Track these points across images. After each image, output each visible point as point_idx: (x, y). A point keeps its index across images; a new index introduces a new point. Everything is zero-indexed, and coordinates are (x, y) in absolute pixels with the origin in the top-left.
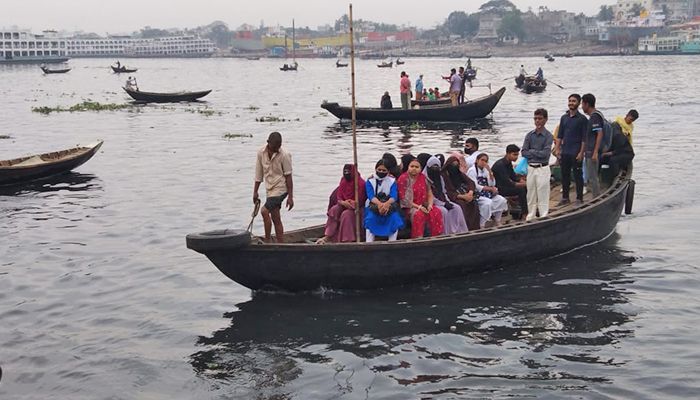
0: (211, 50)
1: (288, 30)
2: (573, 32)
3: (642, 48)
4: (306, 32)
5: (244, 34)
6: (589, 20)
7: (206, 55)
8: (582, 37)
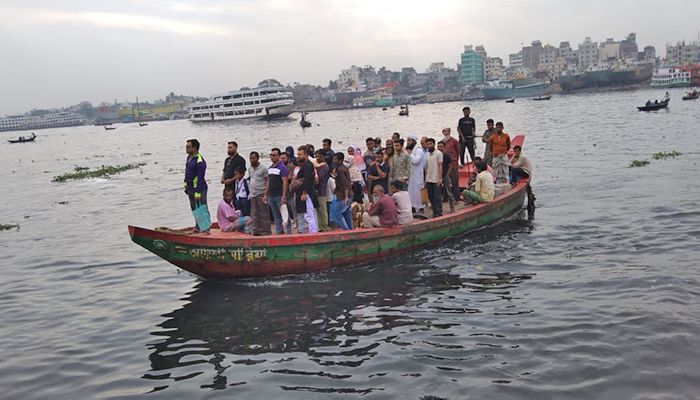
0: (81, 121)
1: (134, 104)
2: (315, 97)
3: (355, 105)
4: (146, 105)
5: (103, 109)
6: (324, 89)
7: (81, 124)
8: (322, 100)
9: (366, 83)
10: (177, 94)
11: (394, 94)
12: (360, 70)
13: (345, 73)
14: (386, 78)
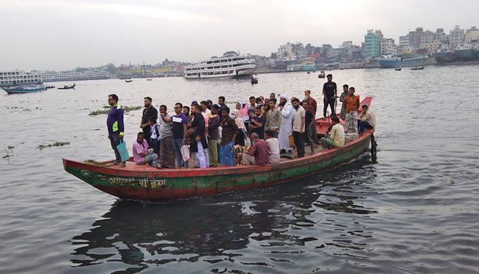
0: (108, 76)
1: (142, 66)
2: (261, 64)
3: (288, 69)
4: (150, 67)
5: (122, 68)
6: (267, 58)
7: (107, 78)
8: (265, 66)
9: (297, 54)
10: (169, 60)
11: (316, 62)
12: (293, 45)
13: (282, 48)
14: (311, 51)
